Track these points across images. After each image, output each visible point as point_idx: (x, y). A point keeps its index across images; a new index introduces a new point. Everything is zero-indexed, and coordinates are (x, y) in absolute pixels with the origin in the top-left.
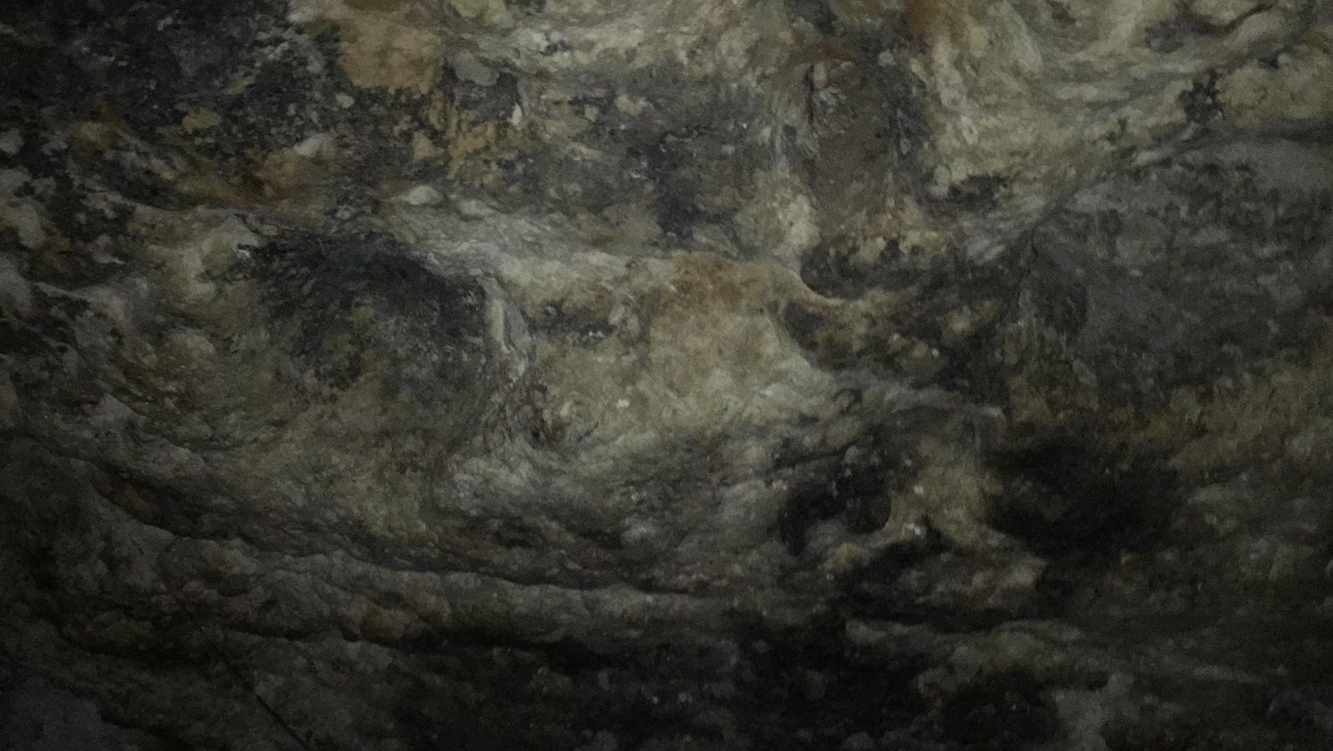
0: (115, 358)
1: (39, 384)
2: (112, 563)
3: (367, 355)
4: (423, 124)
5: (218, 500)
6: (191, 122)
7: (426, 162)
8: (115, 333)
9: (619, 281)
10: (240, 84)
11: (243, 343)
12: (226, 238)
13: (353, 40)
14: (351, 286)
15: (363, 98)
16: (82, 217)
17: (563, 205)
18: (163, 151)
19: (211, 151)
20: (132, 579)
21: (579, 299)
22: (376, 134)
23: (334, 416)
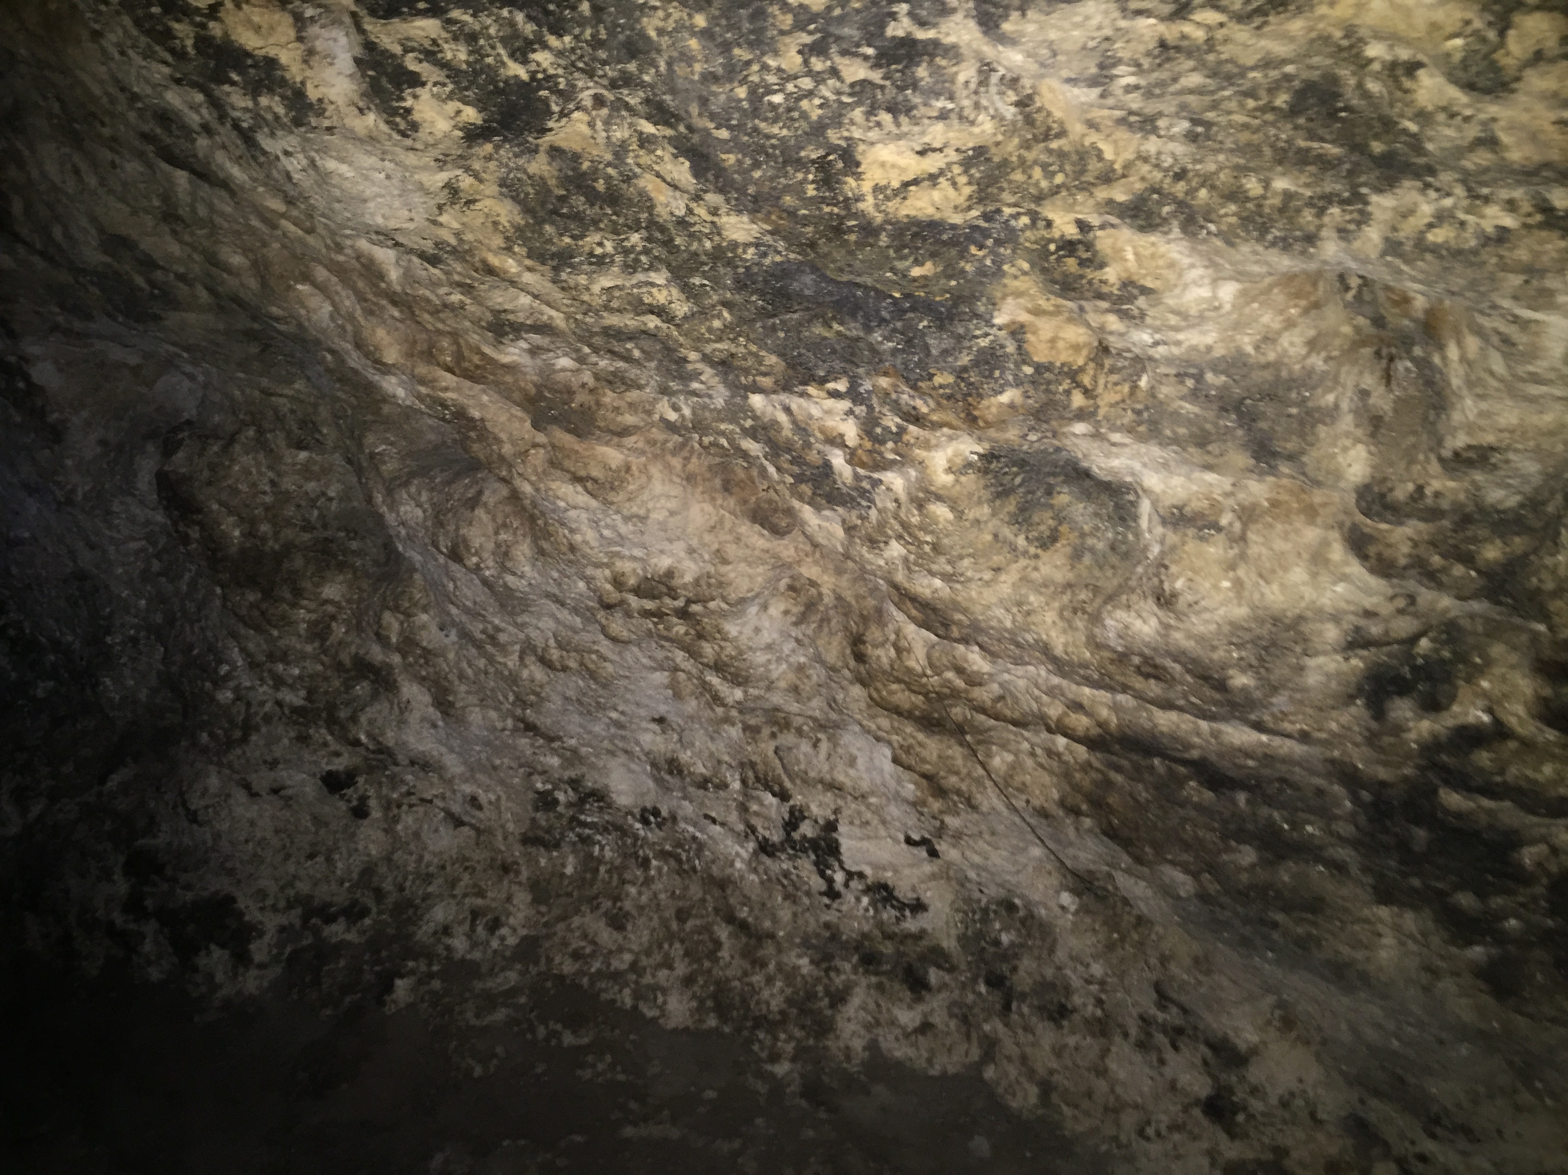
0: (896, 517)
1: (854, 527)
2: (899, 650)
3: (1063, 529)
4: (1079, 385)
5: (958, 616)
6: (938, 380)
7: (1081, 409)
8: (896, 501)
9: (1227, 495)
10: (965, 359)
11: (971, 514)
12: (962, 447)
13: (1034, 333)
14: (1052, 480)
15: (1040, 368)
16: (879, 430)
17: (1176, 440)
18: (922, 394)
19: (949, 397)
20: (912, 663)
21: (1197, 505)
22: (1047, 391)
23: (1036, 569)
